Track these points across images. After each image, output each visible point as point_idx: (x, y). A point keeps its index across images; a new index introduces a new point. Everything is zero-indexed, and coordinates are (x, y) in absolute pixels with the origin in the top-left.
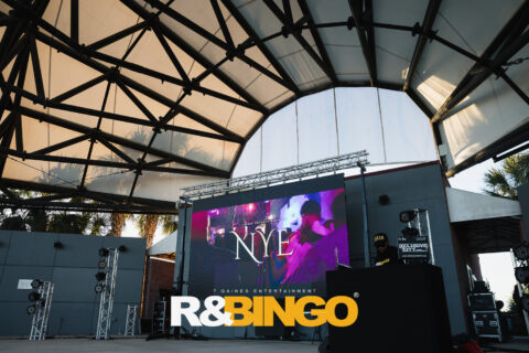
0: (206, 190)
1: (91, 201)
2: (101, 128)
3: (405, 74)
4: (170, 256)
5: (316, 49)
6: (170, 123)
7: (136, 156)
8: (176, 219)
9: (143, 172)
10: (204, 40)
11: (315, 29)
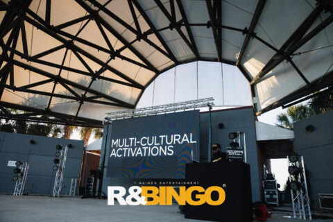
0: (120, 115)
1: (53, 118)
2: (61, 75)
3: (237, 56)
4: (98, 152)
5: (188, 38)
6: (102, 75)
7: (80, 93)
8: (102, 131)
9: (85, 102)
10: (124, 28)
11: (188, 26)
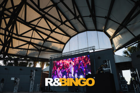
0: (56, 56)
1: (29, 59)
2: (31, 41)
3: (103, 28)
4: (48, 72)
5: (82, 22)
6: (48, 40)
7: (39, 48)
9: (41, 52)
10: (56, 20)
11: (82, 17)
